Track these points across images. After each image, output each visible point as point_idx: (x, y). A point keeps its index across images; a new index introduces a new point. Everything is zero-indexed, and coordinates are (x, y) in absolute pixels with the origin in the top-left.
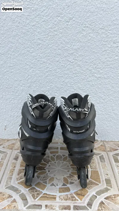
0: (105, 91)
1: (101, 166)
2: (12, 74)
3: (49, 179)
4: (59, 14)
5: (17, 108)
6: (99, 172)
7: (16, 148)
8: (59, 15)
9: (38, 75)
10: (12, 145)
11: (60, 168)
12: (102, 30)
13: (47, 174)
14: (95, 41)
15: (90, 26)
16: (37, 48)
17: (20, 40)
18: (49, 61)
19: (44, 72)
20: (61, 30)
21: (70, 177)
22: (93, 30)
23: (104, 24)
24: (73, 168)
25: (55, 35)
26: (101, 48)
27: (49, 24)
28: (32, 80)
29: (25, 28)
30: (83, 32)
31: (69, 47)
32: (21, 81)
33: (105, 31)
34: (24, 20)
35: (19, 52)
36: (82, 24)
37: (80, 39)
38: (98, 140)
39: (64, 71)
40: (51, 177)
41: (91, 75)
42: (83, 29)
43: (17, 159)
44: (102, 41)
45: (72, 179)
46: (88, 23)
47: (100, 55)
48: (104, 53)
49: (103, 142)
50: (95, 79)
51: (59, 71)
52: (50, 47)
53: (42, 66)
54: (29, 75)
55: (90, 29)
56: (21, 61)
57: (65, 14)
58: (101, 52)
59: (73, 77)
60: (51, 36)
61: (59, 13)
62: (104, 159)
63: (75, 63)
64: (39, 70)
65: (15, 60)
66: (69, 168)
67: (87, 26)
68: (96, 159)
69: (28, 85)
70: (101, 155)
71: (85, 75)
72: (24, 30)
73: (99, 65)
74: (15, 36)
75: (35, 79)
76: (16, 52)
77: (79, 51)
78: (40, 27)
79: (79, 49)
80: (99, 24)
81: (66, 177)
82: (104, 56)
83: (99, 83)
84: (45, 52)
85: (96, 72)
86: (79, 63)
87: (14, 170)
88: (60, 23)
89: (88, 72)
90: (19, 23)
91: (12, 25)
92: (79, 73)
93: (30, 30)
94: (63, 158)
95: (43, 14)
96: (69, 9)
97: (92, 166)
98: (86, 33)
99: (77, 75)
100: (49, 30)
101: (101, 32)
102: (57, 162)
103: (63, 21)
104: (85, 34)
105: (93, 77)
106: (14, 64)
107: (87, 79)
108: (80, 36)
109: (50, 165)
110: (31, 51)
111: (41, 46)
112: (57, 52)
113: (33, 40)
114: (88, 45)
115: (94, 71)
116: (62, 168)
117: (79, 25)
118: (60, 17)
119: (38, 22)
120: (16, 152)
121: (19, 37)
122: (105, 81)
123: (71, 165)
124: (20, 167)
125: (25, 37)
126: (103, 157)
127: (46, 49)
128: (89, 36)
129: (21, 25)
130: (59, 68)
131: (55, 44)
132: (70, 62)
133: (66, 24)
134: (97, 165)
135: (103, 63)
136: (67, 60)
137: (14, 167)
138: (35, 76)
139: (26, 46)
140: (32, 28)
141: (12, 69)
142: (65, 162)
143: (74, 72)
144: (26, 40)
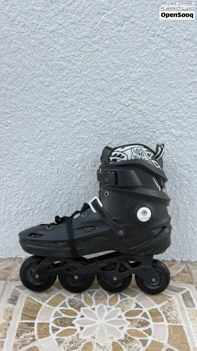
0: (190, 164)
1: (187, 315)
2: (8, 128)
3: (82, 345)
4: (104, 9)
5: (17, 196)
6: (185, 329)
7: (14, 277)
8: (103, 11)
9: (59, 131)
10: (7, 271)
11: (105, 322)
12: (188, 42)
13: (78, 335)
14: (173, 65)
15: (164, 34)
16: (59, 77)
17: (24, 60)
18: (82, 103)
19: (72, 125)
20: (106, 42)
21: (126, 341)
22: (170, 42)
23: (191, 31)
24: (131, 320)
25: (96, 51)
26: (185, 77)
27: (84, 28)
28: (48, 139)
29: (35, 36)
30: (150, 47)
31: (122, 75)
32: (25, 142)
33: (192, 44)
34: (34, 21)
35: (23, 85)
36: (148, 30)
37: (144, 59)
38: (176, 259)
39: (111, 122)
40: (86, 342)
41: (164, 132)
42: (150, 40)
43: (15, 300)
44: (187, 65)
45: (130, 347)
46: (160, 27)
47: (182, 92)
48: (191, 88)
49: (186, 265)
50: (172, 139)
52: (84, 75)
53: (67, 113)
54: (42, 130)
55: (164, 39)
56: (27, 102)
57: (115, 9)
58: (185, 85)
59: (129, 134)
60: (86, 52)
61: (103, 7)
63: (132, 107)
64: (61, 121)
65: (13, 100)
66: (123, 321)
67: (157, 34)
68: (176, 301)
69: (40, 150)
70: (184, 291)
71: (151, 130)
72: (33, 41)
73: (180, 111)
74: (15, 53)
75: (53, 137)
76: (17, 84)
77: (142, 84)
78: (66, 34)
79: (142, 79)
80: (180, 31)
81: (117, 342)
82: (191, 94)
83: (178, 147)
84: (75, 85)
85: (173, 125)
86: (142, 107)
87: (9, 325)
88: (104, 28)
89: (158, 126)
90: (23, 26)
91: (10, 31)
92: (141, 128)
93: (45, 40)
94: (108, 299)
95: (71, 8)
97: (169, 316)
98: (156, 47)
99: (136, 130)
100: (83, 42)
101: (184, 46)
102: (97, 307)
103: (111, 24)
104: (154, 49)
105: (168, 135)
106: (12, 108)
107: (156, 139)
108: (144, 53)
109: (84, 315)
110: (46, 83)
111: (67, 72)
112: (98, 84)
113: (50, 61)
114: (159, 71)
115: (170, 123)
116: (108, 320)
117: (143, 32)
118: (105, 15)
119: (61, 25)
120: (13, 287)
121: (24, 53)
122: (192, 144)
123: (126, 315)
124: (22, 319)
125: (35, 54)
126: (190, 295)
127: (78, 79)
128: (162, 53)
129: (27, 30)
130: (102, 117)
131: (95, 69)
132: (124, 104)
133: (117, 29)
134: (180, 314)
135: (189, 107)
136: (118, 100)
137: (8, 320)
138: (54, 133)
139: (37, 72)
140: (50, 35)
141: (7, 118)
142: (113, 308)
143: (130, 125)
144: (37, 60)
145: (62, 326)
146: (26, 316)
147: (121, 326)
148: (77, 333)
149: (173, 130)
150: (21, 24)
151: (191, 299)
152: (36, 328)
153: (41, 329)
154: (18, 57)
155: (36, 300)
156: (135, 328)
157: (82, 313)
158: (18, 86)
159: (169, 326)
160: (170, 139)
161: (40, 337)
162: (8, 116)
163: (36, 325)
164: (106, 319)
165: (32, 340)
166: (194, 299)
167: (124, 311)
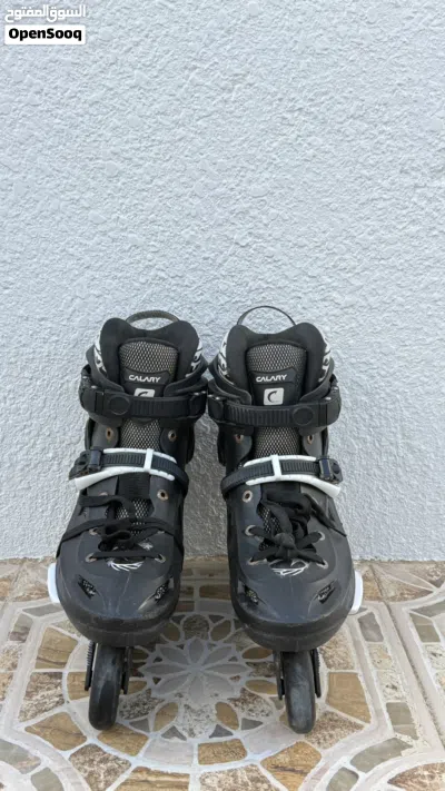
0: (372, 361)
1: (367, 654)
2: (7, 292)
3: (157, 708)
4: (194, 59)
5: (26, 431)
6: (361, 679)
7: (21, 594)
8: (194, 63)
9: (110, 297)
10: (5, 583)
11: (202, 669)
12: (359, 123)
13: (149, 691)
14: (331, 166)
15: (311, 106)
16: (109, 192)
17: (40, 159)
18: (155, 241)
19: (137, 284)
20: (199, 123)
21: (244, 701)
22: (324, 122)
23: (363, 101)
24: (255, 664)
25: (180, 140)
26: (355, 190)
27: (156, 96)
28: (89, 314)
29: (60, 112)
30: (285, 132)
31: (233, 186)
32: (43, 319)
34: (58, 83)
35: (39, 205)
36: (280, 100)
37: (274, 156)
39: (213, 279)
40: (164, 703)
41: (317, 297)
42: (284, 118)
43: (23, 634)
44: (359, 166)
45: (250, 710)
46: (304, 93)
47: (350, 220)
48: (366, 211)
49: (371, 566)
50: (335, 312)
51: (194, 282)
52: (159, 187)
53: (126, 261)
54: (77, 297)
55: (312, 116)
56: (47, 240)
57: (216, 60)
58: (356, 206)
60: (161, 142)
61: (193, 55)
62: (376, 627)
63: (255, 249)
64: (115, 278)
65: (20, 237)
66: (239, 666)
67: (298, 106)
68: (346, 630)
69: (73, 336)
70: (365, 613)
71: (293, 294)
72: (57, 121)
73: (347, 256)
74: (21, 144)
75: (98, 310)
76: (27, 206)
77: (272, 204)
78: (122, 107)
79: (272, 193)
80: (342, 100)
81: (227, 702)
82: (367, 222)
83: (347, 327)
84: (140, 207)
85: (335, 284)
86: (272, 249)
87: (11, 677)
88: (196, 95)
89: (305, 286)
90: (37, 93)
91: (12, 101)
93: (81, 119)
94: (211, 629)
95: (131, 58)
96: (232, 41)
97: (332, 657)
98: (297, 132)
99: (263, 295)
100: (155, 123)
101: (352, 130)
102: (188, 643)
103: (209, 88)
104: (294, 136)
105: (326, 304)
106: (16, 252)
107: (302, 311)
108: (275, 144)
109: (161, 656)
110: (83, 202)
111: (123, 180)
112: (186, 204)
113: (91, 160)
114: (305, 179)
115: (330, 280)
116: (209, 666)
117: (271, 104)
118: (197, 70)
119: (111, 89)
120: (20, 611)
121: (40, 145)
122: (373, 321)
123: (246, 656)
124: (37, 666)
125: (61, 147)
126: (374, 620)
127: (145, 194)
128: (309, 144)
129: (45, 101)
130: (194, 269)
131: (179, 174)
132: (237, 243)
133: (220, 98)
134: (353, 653)
135: (364, 249)
136: (226, 236)
137: (9, 669)
138: (101, 301)
139: (65, 181)
140: (91, 111)
141: (7, 273)
142: (220, 644)
143: (250, 284)
144: (65, 158)
146: (46, 660)
147: (235, 675)
148: (147, 687)
149: (334, 294)
150: (33, 89)
151: (377, 626)
152: (65, 681)
153: (76, 683)
154: (28, 152)
155: (67, 633)
156: (263, 678)
157: (157, 652)
158: (27, 210)
159: (330, 674)
160: (331, 313)
161: (73, 698)
162: (7, 267)
163: (65, 676)
164: (205, 663)
165: (58, 702)
166: (382, 628)
167: (242, 648)
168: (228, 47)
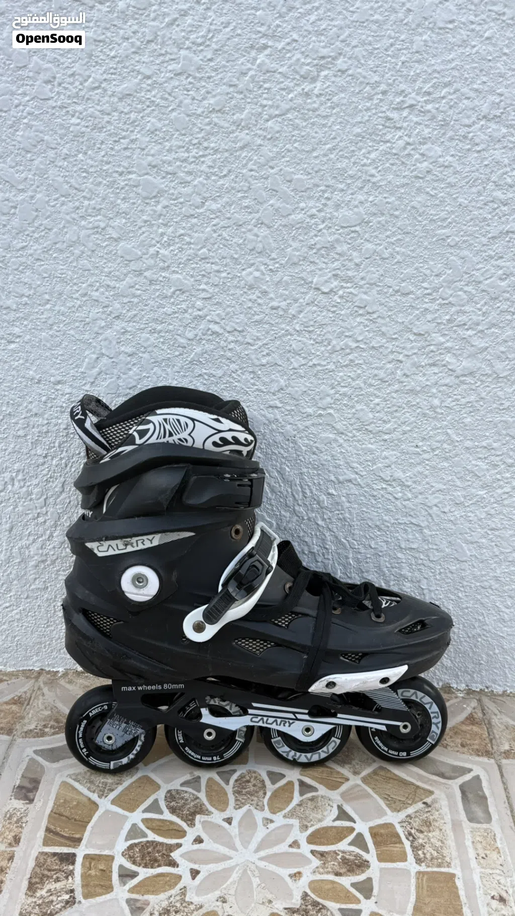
0: (495, 445)
1: (468, 843)
2: (13, 346)
4: (265, 35)
5: (41, 520)
6: (459, 883)
7: (32, 727)
8: (263, 41)
9: (146, 355)
10: (14, 708)
11: (254, 858)
12: (494, 126)
13: (184, 891)
14: (451, 185)
15: (426, 102)
16: (145, 218)
17: (52, 172)
18: (207, 283)
19: (182, 340)
20: (270, 124)
21: (306, 914)
22: (445, 124)
23: (501, 95)
24: (322, 855)
25: (242, 148)
26: (485, 219)
27: (210, 86)
28: (119, 377)
29: (79, 108)
30: (388, 137)
31: (314, 211)
32: (59, 382)
33: (504, 130)
34: (77, 68)
35: (52, 235)
36: (384, 93)
37: (374, 172)
41: (425, 361)
42: (388, 119)
43: (30, 790)
44: (491, 186)
46: (418, 84)
47: (475, 259)
48: (498, 247)
49: (479, 701)
50: (447, 381)
51: (258, 339)
52: (213, 212)
53: (168, 310)
54: (103, 354)
55: (428, 116)
56: (63, 280)
57: (295, 36)
58: (484, 240)
59: (331, 366)
60: (216, 151)
61: (262, 29)
62: (483, 800)
63: (341, 297)
64: (153, 331)
65: (27, 277)
66: (302, 856)
67: (410, 102)
68: (444, 803)
70: (468, 777)
71: (391, 357)
72: (74, 120)
73: (467, 308)
74: (28, 152)
75: (131, 373)
76: (36, 235)
77: (367, 236)
78: (163, 103)
79: (368, 222)
80: (472, 94)
81: (281, 913)
82: (499, 262)
83: (463, 401)
84: (187, 239)
85: (449, 344)
86: (365, 297)
87: (11, 858)
88: (266, 85)
89: (408, 346)
90: (47, 82)
91: (13, 94)
92: (363, 350)
93: (106, 118)
94: (269, 794)
95: (176, 32)
96: (317, 8)
97: (423, 847)
98: (406, 138)
99: (350, 357)
100: (209, 124)
101: (483, 137)
102: (237, 815)
103: (285, 76)
104: (401, 143)
105: (436, 370)
106: (23, 295)
107: (403, 379)
108: (373, 156)
109: (204, 836)
110: (110, 230)
111: (165, 203)
113: (121, 174)
114: (413, 203)
115: (442, 339)
116: (262, 853)
117: (370, 98)
118: (267, 51)
119: (149, 77)
120: (29, 752)
121: (51, 154)
122: (500, 393)
123: (311, 839)
124: (46, 843)
125: (80, 156)
126: (481, 789)
127: (195, 221)
128: (423, 155)
129: (58, 93)
130: (259, 322)
131: (240, 195)
132: (318, 289)
133: (299, 89)
134: (451, 842)
135: (492, 299)
136: (302, 279)
137: (10, 845)
138: (134, 360)
139: (86, 203)
140: (121, 106)
141: (12, 323)
142: (279, 819)
143: (334, 342)
144: (86, 171)
145: (146, 866)
146: (56, 834)
147: (296, 870)
148: (180, 885)
149: (448, 358)
150: (43, 76)
151: (485, 798)
152: (78, 868)
153: (93, 872)
154: (36, 162)
155: (85, 791)
156: (331, 877)
157: (197, 830)
158: (37, 240)
159: (419, 873)
160: (443, 381)
161: (86, 896)
162: (12, 315)
163: (79, 860)
164: (257, 850)
165: (67, 902)
166: (490, 801)
167: (306, 827)
168: (313, 18)
